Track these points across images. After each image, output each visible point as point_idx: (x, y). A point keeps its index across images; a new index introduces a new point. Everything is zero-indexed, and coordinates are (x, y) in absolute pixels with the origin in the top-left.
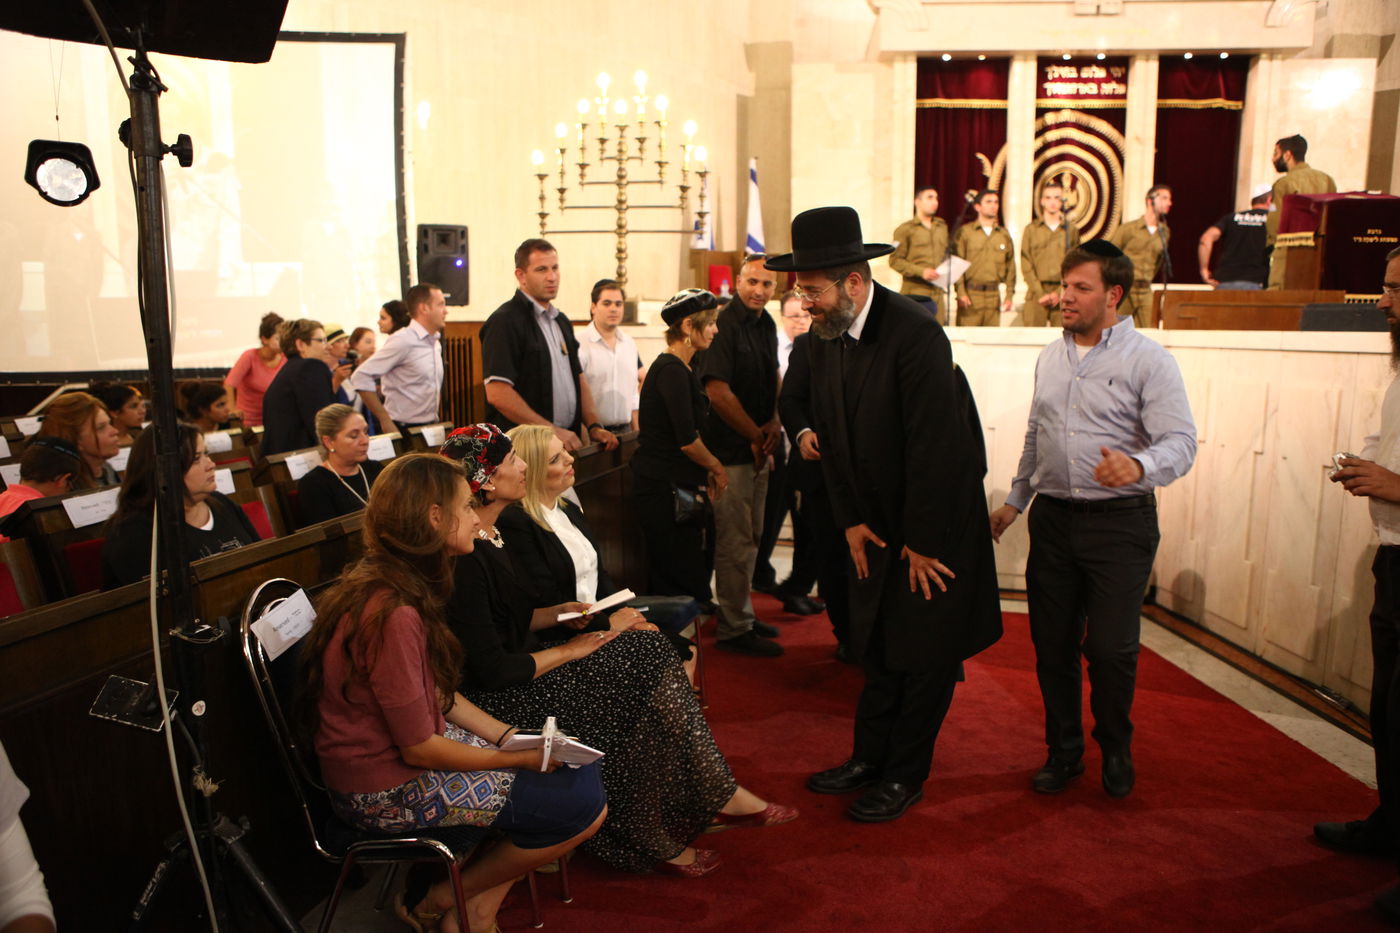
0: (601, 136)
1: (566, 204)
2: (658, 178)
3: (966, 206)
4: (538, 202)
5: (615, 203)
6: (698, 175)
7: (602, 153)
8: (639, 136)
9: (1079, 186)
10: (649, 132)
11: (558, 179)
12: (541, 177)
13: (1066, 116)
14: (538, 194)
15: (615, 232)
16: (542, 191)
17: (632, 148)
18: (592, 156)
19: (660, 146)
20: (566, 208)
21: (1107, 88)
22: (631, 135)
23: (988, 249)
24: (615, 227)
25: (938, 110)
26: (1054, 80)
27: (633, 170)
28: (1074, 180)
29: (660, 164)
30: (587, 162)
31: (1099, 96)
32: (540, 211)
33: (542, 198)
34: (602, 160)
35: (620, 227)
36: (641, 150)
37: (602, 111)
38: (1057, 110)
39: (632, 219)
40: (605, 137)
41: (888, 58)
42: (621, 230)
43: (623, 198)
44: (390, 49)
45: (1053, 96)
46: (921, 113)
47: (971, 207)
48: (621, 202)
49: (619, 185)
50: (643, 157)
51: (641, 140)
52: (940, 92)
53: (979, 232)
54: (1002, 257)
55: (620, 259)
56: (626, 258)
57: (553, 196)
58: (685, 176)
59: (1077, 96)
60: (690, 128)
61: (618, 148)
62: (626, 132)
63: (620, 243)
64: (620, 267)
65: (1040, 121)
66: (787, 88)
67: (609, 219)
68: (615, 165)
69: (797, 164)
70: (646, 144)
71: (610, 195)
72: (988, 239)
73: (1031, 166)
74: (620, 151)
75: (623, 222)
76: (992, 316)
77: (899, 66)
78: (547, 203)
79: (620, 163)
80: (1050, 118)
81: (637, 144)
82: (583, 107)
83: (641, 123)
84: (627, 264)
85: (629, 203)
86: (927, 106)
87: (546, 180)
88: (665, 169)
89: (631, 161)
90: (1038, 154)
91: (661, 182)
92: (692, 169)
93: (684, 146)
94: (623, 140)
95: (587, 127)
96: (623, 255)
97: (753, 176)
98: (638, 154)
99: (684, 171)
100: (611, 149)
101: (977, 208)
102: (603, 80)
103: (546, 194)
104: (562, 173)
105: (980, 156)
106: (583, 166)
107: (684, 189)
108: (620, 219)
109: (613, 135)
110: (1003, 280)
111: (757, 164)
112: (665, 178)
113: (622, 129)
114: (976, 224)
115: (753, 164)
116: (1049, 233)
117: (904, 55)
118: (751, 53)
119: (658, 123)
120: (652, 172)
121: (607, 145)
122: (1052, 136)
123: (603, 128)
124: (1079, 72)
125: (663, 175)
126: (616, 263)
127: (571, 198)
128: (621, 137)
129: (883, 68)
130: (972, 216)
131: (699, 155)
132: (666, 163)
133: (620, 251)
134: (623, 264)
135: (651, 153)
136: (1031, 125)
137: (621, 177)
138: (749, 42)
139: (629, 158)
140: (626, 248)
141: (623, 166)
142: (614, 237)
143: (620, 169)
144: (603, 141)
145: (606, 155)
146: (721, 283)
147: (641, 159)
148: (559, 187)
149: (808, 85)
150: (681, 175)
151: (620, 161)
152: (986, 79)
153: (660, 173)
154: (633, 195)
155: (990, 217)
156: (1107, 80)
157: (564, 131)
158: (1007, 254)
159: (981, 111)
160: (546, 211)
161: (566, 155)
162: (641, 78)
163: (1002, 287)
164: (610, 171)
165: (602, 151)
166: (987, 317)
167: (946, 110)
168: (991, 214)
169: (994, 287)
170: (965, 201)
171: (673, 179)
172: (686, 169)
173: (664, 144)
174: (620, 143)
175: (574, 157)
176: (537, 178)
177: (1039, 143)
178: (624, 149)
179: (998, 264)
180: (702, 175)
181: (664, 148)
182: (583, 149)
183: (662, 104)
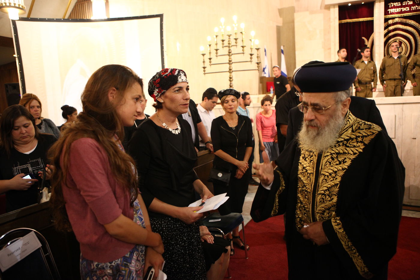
0: (222, 39)
1: (212, 63)
2: (242, 52)
3: (358, 53)
4: (203, 63)
5: (228, 62)
6: (256, 50)
7: (223, 45)
8: (235, 38)
9: (403, 45)
10: (239, 36)
11: (209, 55)
12: (203, 55)
13: (397, 20)
14: (203, 61)
15: (228, 72)
16: (204, 60)
17: (233, 42)
18: (220, 46)
19: (243, 41)
20: (212, 65)
21: (413, 8)
22: (232, 38)
23: (367, 69)
24: (228, 70)
25: (347, 23)
26: (392, 8)
27: (234, 50)
28: (401, 43)
29: (243, 47)
30: (218, 49)
31: (410, 11)
32: (203, 66)
33: (204, 62)
34: (223, 47)
35: (230, 70)
36: (236, 43)
37: (222, 31)
38: (393, 18)
39: (234, 67)
40: (224, 39)
41: (328, 7)
42: (230, 71)
43: (231, 60)
44: (158, 19)
45: (391, 14)
46: (341, 25)
47: (360, 53)
48: (230, 61)
49: (229, 55)
50: (237, 45)
51: (236, 39)
52: (347, 17)
53: (363, 63)
54: (372, 72)
55: (230, 81)
56: (232, 80)
57: (207, 61)
58: (252, 50)
59: (401, 12)
60: (253, 33)
61: (228, 43)
62: (231, 37)
63: (230, 75)
64: (231, 84)
65: (386, 23)
66: (293, 22)
67: (226, 67)
68: (227, 49)
69: (297, 47)
70: (238, 41)
71: (226, 59)
72: (367, 65)
73: (383, 40)
74: (229, 44)
75: (231, 68)
76: (369, 94)
77: (332, 10)
78: (205, 63)
79: (229, 48)
80: (390, 22)
81: (235, 41)
82: (216, 30)
83: (236, 33)
84: (233, 82)
85: (233, 61)
86: (343, 22)
87: (205, 56)
88: (245, 48)
89: (233, 47)
90: (385, 35)
91: (243, 53)
92: (254, 48)
93: (251, 40)
94: (230, 40)
95: (218, 37)
96: (232, 79)
97: (282, 52)
98: (235, 44)
99: (251, 49)
100: (226, 43)
101: (362, 54)
102: (222, 20)
103: (205, 60)
104: (210, 53)
105: (363, 38)
106: (217, 50)
107: (251, 55)
108: (230, 67)
109: (226, 38)
110: (373, 81)
111: (283, 48)
112: (245, 52)
113: (229, 36)
114: (361, 60)
115: (282, 48)
116: (394, 60)
117: (334, 5)
118: (281, 12)
119: (241, 33)
120: (240, 50)
121: (224, 42)
122: (391, 28)
123: (223, 36)
124: (402, 4)
125: (244, 51)
126: (229, 82)
127: (213, 61)
128: (229, 39)
129: (326, 11)
130: (360, 57)
131: (256, 43)
132: (245, 46)
133: (230, 78)
134: (231, 82)
135: (240, 43)
136: (383, 25)
137: (230, 53)
138: (280, 8)
139: (232, 46)
140: (232, 77)
141: (230, 49)
142: (228, 74)
143: (229, 50)
144: (223, 41)
145: (225, 45)
146: (270, 88)
147: (236, 46)
148: (209, 58)
149: (299, 19)
150: (250, 50)
151: (229, 47)
152: (365, 10)
153: (243, 50)
154: (234, 58)
155: (367, 57)
156: (413, 5)
157: (210, 39)
158: (374, 71)
159: (363, 22)
160: (205, 66)
161: (211, 47)
162: (235, 18)
163: (372, 83)
164: (226, 51)
165: (223, 44)
166: (367, 94)
167: (350, 23)
168: (368, 56)
169: (370, 83)
170: (357, 51)
171: (247, 51)
172: (252, 48)
173: (244, 40)
174: (229, 41)
175: (214, 47)
176: (202, 55)
177: (386, 31)
178: (230, 43)
179: (371, 74)
180: (258, 49)
181: (244, 41)
182: (216, 44)
183: (243, 26)
